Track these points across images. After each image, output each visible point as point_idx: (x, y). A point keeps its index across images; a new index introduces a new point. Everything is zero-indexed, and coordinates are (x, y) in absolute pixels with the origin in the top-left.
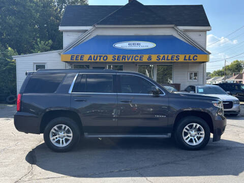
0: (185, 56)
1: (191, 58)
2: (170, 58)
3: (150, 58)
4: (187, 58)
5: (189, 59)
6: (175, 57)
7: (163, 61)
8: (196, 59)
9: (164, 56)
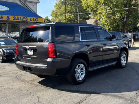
0: (31, 18)
1: (34, 20)
2: (22, 19)
3: (8, 18)
4: (32, 20)
5: (33, 21)
6: (25, 18)
7: (18, 20)
8: (37, 21)
9: (18, 17)
